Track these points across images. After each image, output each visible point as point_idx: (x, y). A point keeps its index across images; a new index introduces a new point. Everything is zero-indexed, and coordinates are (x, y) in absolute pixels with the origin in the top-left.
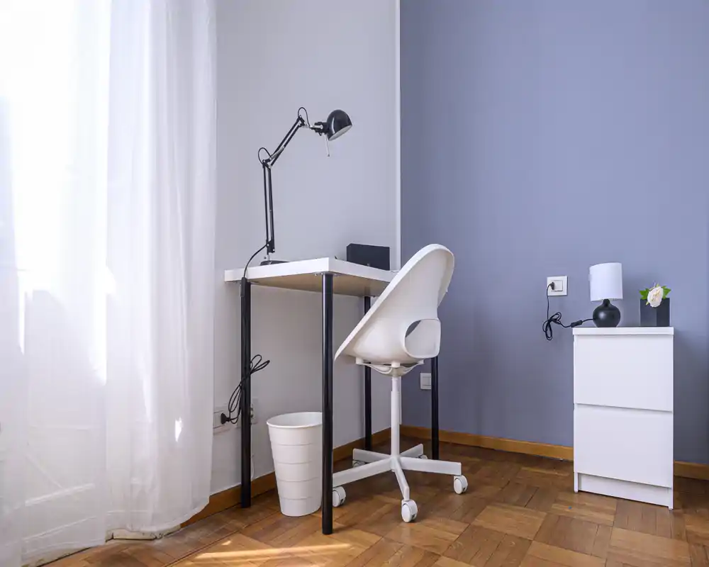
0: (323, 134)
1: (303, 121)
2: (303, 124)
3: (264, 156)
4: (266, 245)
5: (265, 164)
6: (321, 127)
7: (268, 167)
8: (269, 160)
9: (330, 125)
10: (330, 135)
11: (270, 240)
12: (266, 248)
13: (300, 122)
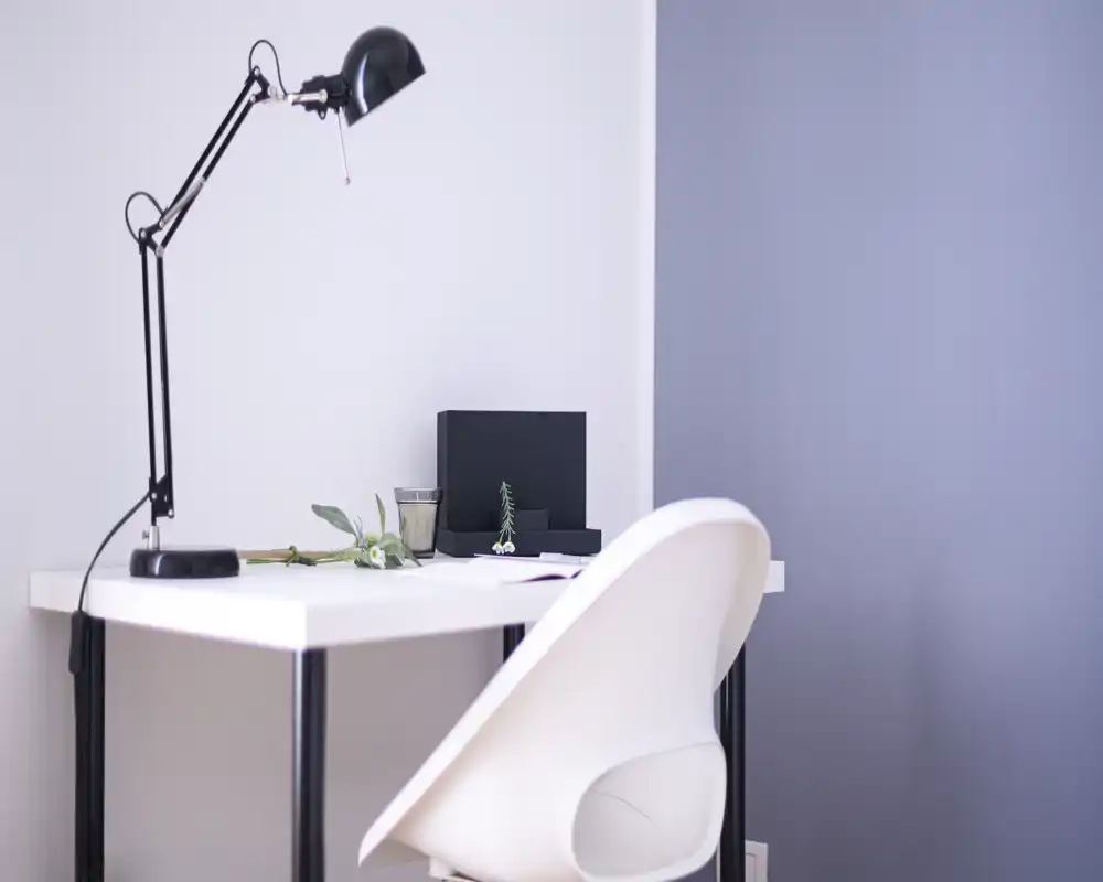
0: (330, 111)
1: (264, 84)
2: (263, 96)
3: (145, 216)
4: (149, 495)
5: (145, 242)
6: (322, 96)
7: (154, 247)
8: (156, 228)
9: (351, 85)
10: (354, 115)
11: (160, 474)
12: (148, 500)
13: (256, 88)
